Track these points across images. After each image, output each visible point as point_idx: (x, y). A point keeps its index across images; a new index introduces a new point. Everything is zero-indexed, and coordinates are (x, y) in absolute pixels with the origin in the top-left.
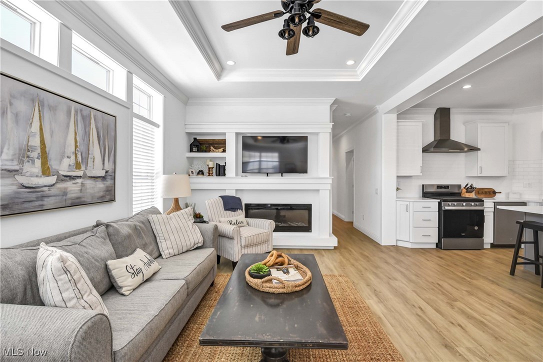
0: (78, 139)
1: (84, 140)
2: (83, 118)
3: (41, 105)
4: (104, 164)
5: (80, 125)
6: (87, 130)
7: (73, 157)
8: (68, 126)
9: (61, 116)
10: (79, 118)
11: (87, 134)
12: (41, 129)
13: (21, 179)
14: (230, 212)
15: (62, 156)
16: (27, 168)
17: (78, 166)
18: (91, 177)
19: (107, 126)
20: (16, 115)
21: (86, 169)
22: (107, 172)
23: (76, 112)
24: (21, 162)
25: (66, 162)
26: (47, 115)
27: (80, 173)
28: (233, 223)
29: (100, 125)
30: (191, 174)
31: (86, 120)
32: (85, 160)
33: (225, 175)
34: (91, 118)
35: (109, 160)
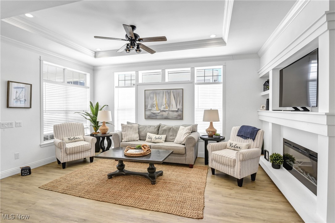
0: (166, 100)
1: (168, 100)
2: (168, 93)
3: (156, 94)
4: (177, 106)
5: (167, 95)
6: (170, 96)
7: (165, 105)
8: (163, 97)
9: (161, 95)
11: (170, 98)
12: (156, 99)
13: (152, 111)
15: (162, 105)
16: (153, 109)
17: (166, 108)
18: (172, 111)
19: (178, 93)
20: (151, 98)
21: (170, 108)
22: (178, 109)
23: (166, 92)
24: (152, 108)
25: (163, 107)
26: (157, 96)
27: (168, 110)
29: (175, 94)
31: (169, 94)
32: (169, 106)
33: (268, 110)
34: (171, 93)
35: (179, 105)
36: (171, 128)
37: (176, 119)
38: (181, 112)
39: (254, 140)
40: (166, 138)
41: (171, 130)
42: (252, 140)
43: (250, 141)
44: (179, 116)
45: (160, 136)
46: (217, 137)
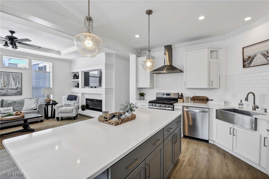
0: (5, 80)
1: (7, 80)
2: (7, 75)
4: (16, 85)
5: (6, 77)
6: (8, 78)
7: (3, 84)
8: (1, 78)
10: (5, 75)
14: (69, 101)
17: (5, 86)
21: (8, 87)
22: (17, 87)
23: (4, 74)
27: (6, 88)
28: (66, 105)
29: (14, 76)
30: (72, 87)
32: (8, 85)
33: (79, 87)
34: (10, 75)
35: (18, 85)
36: (16, 101)
37: (15, 94)
38: (21, 90)
39: (76, 100)
40: (13, 109)
41: (16, 103)
42: (75, 101)
43: (74, 101)
44: (18, 92)
45: (9, 108)
46: (55, 102)
